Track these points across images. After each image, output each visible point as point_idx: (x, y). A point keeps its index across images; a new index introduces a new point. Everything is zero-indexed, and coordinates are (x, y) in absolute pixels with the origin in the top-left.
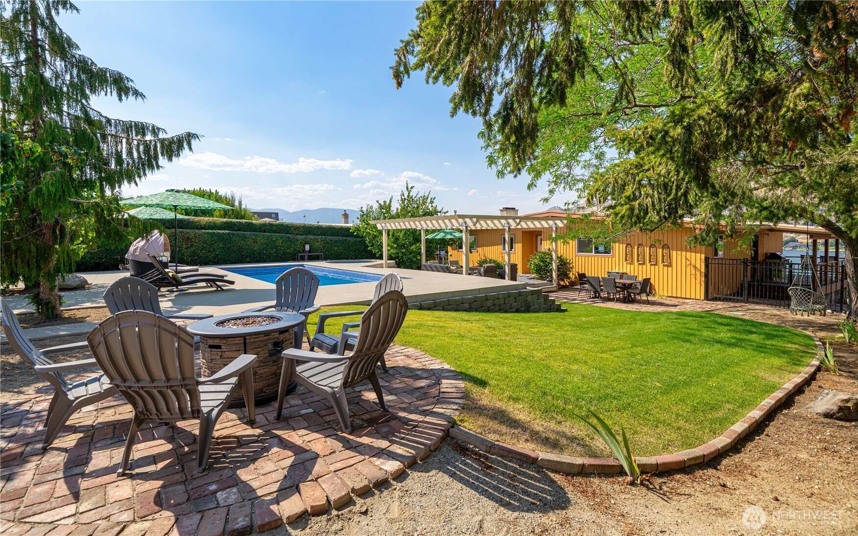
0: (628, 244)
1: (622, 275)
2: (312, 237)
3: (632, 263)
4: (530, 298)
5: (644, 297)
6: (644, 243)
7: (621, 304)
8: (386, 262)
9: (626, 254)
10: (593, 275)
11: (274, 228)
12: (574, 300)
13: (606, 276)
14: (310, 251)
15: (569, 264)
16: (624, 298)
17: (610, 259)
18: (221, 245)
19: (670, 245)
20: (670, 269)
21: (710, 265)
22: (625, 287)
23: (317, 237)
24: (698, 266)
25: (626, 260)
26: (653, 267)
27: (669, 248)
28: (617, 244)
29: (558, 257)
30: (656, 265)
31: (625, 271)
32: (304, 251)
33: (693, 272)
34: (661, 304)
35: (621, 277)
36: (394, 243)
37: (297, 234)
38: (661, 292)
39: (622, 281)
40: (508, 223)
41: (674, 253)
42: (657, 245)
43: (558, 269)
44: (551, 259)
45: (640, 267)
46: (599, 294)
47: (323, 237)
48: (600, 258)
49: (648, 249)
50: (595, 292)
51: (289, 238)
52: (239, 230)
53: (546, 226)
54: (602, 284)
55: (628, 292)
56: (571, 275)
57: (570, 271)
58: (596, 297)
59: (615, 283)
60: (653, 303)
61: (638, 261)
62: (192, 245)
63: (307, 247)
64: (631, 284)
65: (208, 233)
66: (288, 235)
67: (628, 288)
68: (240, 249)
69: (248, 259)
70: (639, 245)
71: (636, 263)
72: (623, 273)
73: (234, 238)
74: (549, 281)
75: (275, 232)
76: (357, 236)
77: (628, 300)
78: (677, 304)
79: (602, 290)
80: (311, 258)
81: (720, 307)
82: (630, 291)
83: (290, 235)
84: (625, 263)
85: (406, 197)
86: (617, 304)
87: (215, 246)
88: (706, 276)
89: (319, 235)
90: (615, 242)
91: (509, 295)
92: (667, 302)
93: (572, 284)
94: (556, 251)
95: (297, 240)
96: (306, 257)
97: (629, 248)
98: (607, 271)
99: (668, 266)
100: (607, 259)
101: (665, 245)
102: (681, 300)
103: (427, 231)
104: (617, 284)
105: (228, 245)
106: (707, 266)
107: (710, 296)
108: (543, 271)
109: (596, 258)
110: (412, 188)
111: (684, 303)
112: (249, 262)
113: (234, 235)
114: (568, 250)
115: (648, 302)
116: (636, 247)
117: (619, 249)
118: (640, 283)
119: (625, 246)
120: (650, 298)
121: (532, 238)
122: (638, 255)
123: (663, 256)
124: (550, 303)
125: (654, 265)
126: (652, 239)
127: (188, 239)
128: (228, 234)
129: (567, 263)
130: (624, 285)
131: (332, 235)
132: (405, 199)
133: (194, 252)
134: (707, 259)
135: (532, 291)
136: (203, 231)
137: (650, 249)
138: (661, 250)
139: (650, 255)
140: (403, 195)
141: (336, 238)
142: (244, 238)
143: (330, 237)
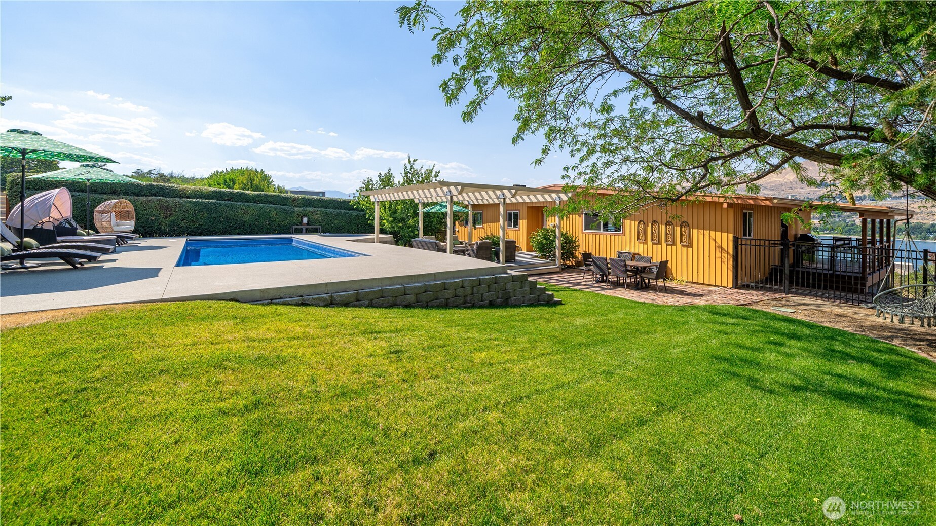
0: (641, 221)
1: (634, 256)
2: (310, 209)
3: (645, 242)
4: (509, 286)
5: (660, 283)
6: (659, 220)
7: (632, 292)
8: (377, 236)
9: (638, 232)
10: (601, 256)
11: (270, 199)
12: (578, 284)
13: (616, 257)
14: (308, 224)
15: (575, 242)
16: (637, 284)
17: (620, 237)
18: (206, 215)
19: (690, 222)
20: (690, 250)
21: (740, 247)
22: (637, 271)
23: (316, 209)
24: (725, 246)
25: (638, 239)
26: (669, 247)
27: (688, 225)
28: (628, 221)
29: (562, 235)
30: (673, 244)
31: (637, 251)
32: (301, 223)
33: (719, 255)
34: (682, 293)
35: (633, 259)
36: (391, 216)
37: (294, 206)
38: (680, 276)
39: (634, 263)
40: (503, 194)
41: (695, 231)
42: (674, 222)
43: (563, 248)
44: (555, 236)
45: (655, 247)
46: (607, 277)
47: (323, 209)
48: (608, 236)
49: (664, 226)
50: (602, 276)
51: (284, 209)
52: (229, 200)
53: (549, 199)
54: (609, 266)
55: (641, 277)
56: (577, 254)
57: (576, 251)
58: (603, 281)
59: (626, 265)
60: (672, 291)
61: (652, 240)
62: (171, 215)
63: (305, 220)
64: (645, 268)
65: (191, 202)
66: (283, 207)
67: (641, 272)
68: (228, 219)
69: (237, 231)
70: (654, 222)
71: (650, 243)
72: (635, 254)
73: (221, 208)
74: (552, 260)
75: (270, 203)
76: (356, 209)
77: (642, 286)
78: (701, 293)
79: (609, 273)
80: (309, 231)
81: (756, 298)
82: (643, 275)
83: (286, 207)
84: (637, 243)
85: (409, 170)
86: (628, 291)
87: (199, 216)
88: (736, 259)
89: (319, 208)
90: (625, 218)
91: (480, 283)
92: (689, 290)
93: (579, 264)
94: (559, 227)
95: (294, 212)
96: (304, 230)
97: (642, 226)
98: (616, 250)
99: (687, 246)
100: (616, 237)
101: (684, 222)
102: (705, 288)
103: (426, 205)
104: (628, 267)
105: (213, 215)
106: (736, 248)
107: (740, 283)
108: (545, 249)
109: (605, 236)
110: (415, 161)
111: (710, 292)
112: (238, 234)
113: (221, 205)
114: (573, 225)
115: (665, 290)
116: (650, 225)
117: (630, 226)
118: (656, 266)
119: (637, 223)
120: (668, 284)
121: (537, 213)
122: (652, 233)
123: (682, 235)
124: (538, 293)
125: (671, 245)
126: (669, 215)
127: (167, 207)
128: (214, 204)
129: (572, 241)
130: (636, 268)
131: (334, 208)
132: (408, 172)
133: (173, 222)
134: (736, 240)
135: (513, 277)
136: (186, 199)
137: (666, 227)
138: (679, 228)
139: (666, 234)
140: (406, 168)
141: (338, 211)
142: (233, 208)
143: (331, 210)
